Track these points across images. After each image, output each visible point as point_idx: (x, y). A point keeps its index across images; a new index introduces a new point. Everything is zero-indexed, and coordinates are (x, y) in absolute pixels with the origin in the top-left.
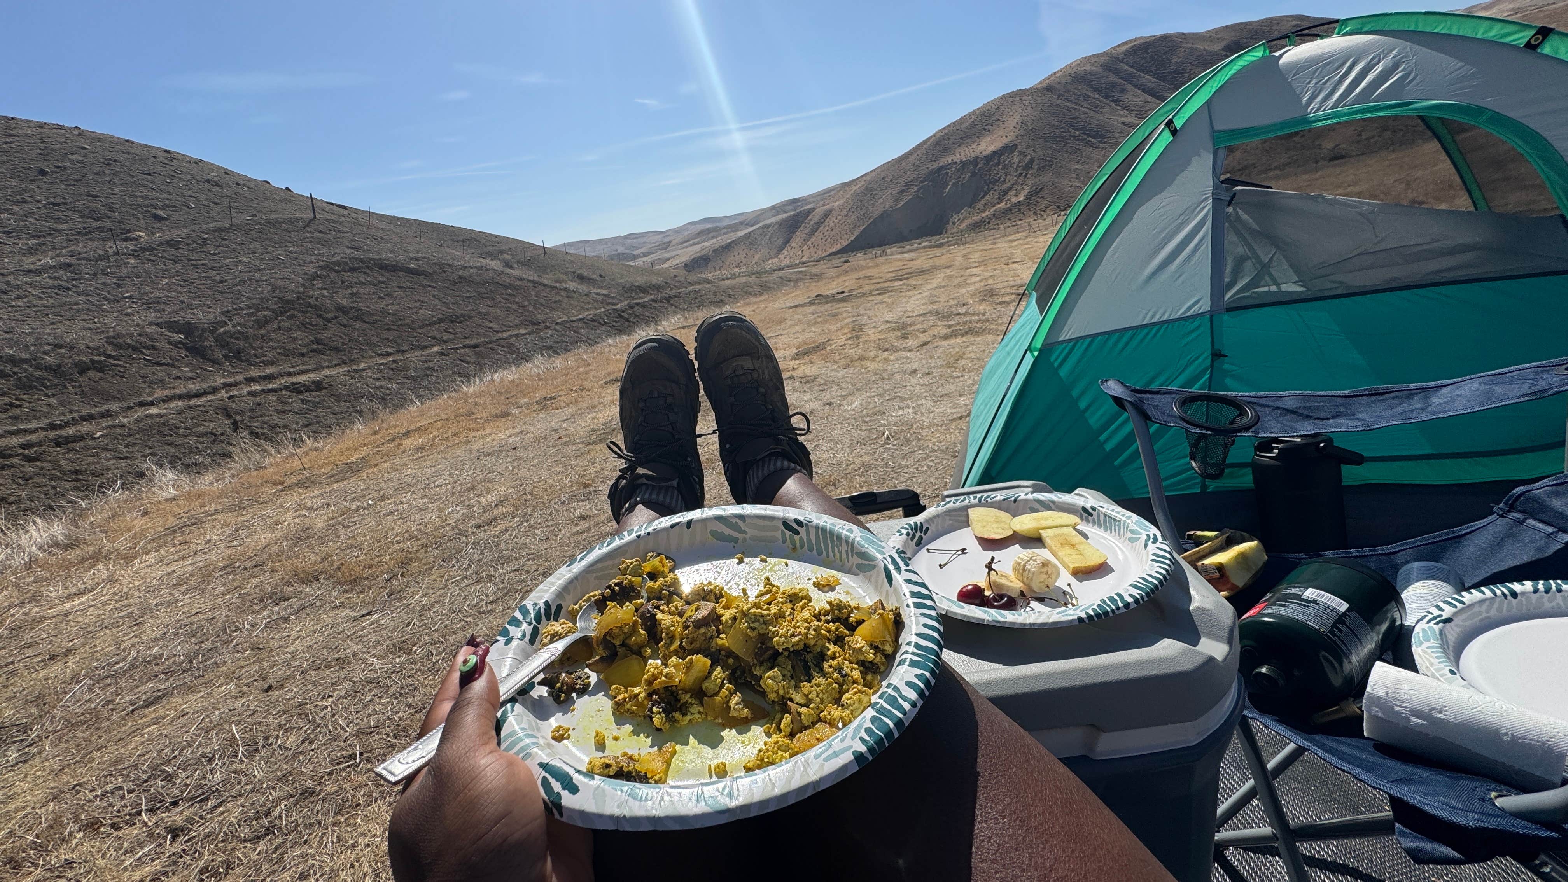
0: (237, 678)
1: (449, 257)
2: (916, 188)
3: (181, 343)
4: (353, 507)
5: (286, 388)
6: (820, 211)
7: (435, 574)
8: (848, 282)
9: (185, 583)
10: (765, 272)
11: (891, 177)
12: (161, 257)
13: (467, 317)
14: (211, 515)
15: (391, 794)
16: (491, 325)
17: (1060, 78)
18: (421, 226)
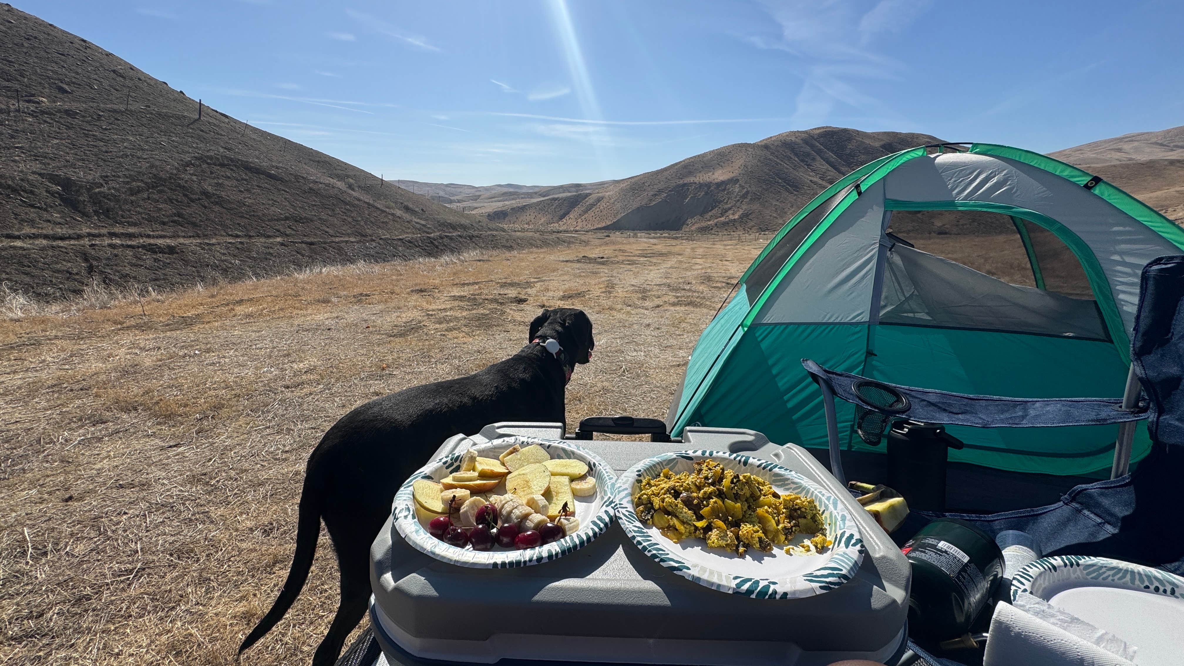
0: (40, 486)
1: (304, 172)
2: (665, 195)
3: (58, 193)
4: (181, 353)
5: (143, 247)
6: (594, 196)
7: (242, 421)
8: (607, 251)
9: (12, 394)
10: (547, 232)
11: (649, 183)
12: (57, 122)
13: (307, 221)
14: (50, 340)
15: (163, 609)
16: (327, 230)
17: (774, 141)
18: (287, 145)
